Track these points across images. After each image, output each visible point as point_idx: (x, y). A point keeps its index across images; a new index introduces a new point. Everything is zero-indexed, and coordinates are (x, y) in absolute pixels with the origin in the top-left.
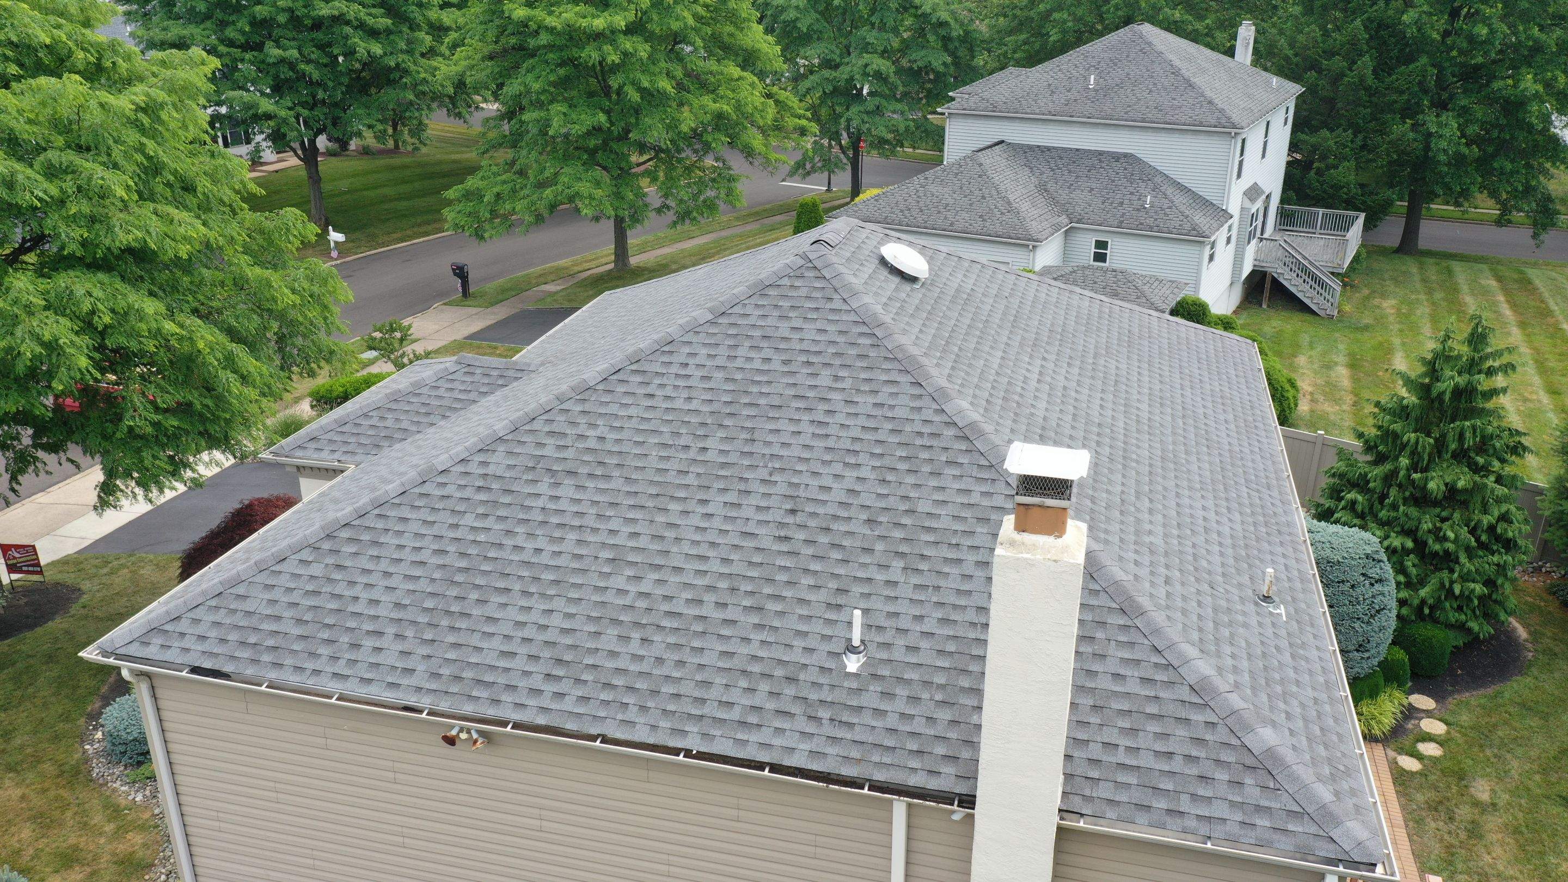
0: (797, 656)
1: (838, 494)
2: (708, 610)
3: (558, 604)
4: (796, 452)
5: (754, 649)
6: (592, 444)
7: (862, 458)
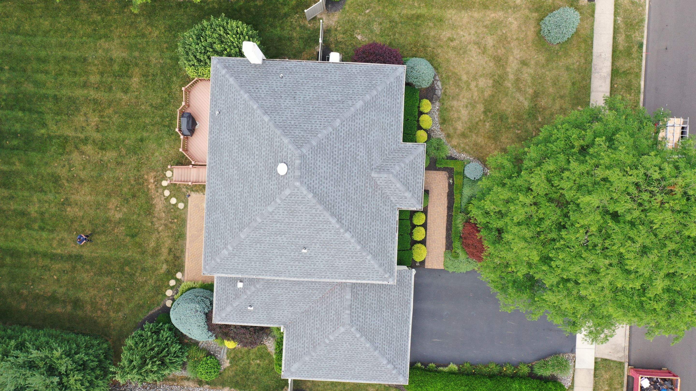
0: (290, 76)
1: (287, 101)
2: (305, 81)
3: (330, 80)
4: (296, 108)
5: (297, 76)
6: (334, 107)
7: (284, 108)
